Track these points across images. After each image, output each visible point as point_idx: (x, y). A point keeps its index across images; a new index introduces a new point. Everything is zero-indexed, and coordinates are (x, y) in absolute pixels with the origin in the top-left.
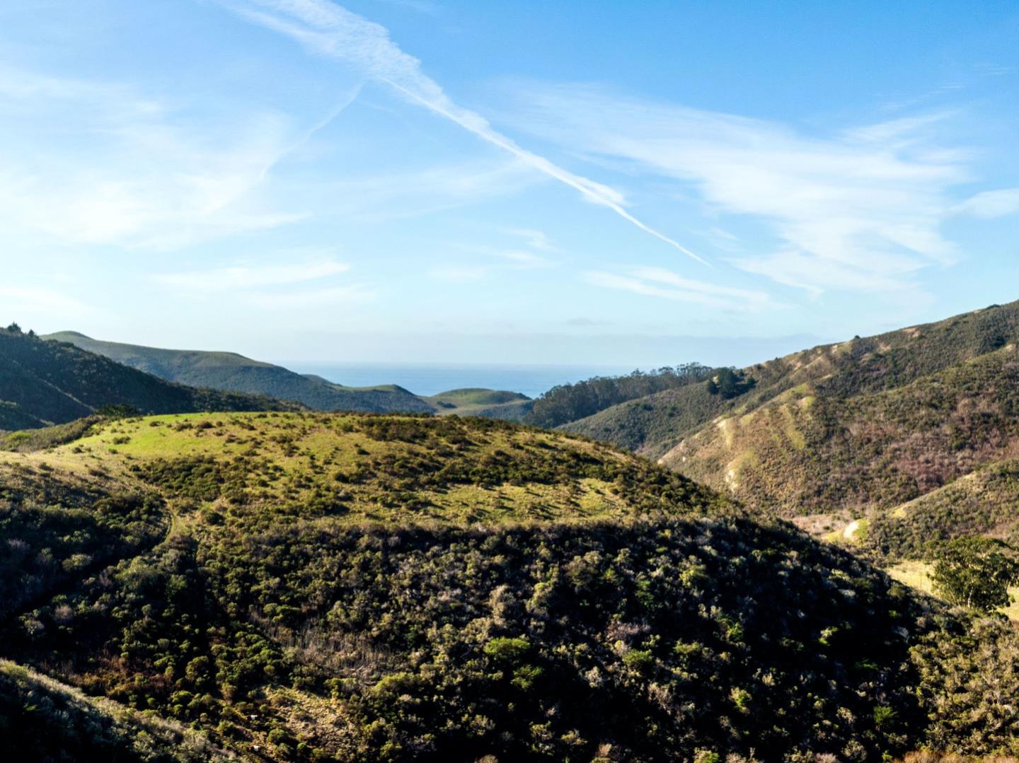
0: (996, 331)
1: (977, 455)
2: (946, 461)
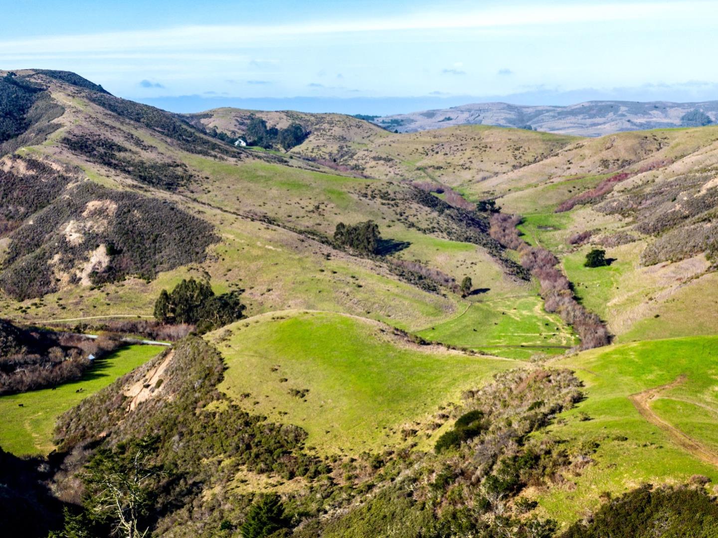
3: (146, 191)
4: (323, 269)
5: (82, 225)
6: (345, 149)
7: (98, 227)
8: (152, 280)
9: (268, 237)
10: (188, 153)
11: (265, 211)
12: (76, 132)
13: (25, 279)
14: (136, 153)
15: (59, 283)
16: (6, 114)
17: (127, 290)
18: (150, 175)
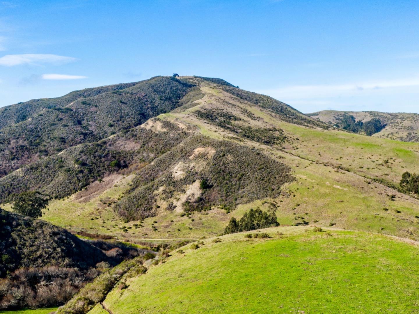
0: (22, 113)
1: (20, 162)
2: (8, 165)
3: (240, 141)
4: (387, 208)
5: (187, 165)
6: (413, 135)
7: (199, 167)
8: (232, 210)
9: (337, 178)
10: (286, 122)
11: (341, 163)
12: (208, 107)
13: (135, 205)
14: (247, 122)
15: (159, 209)
16: (167, 99)
17: (209, 218)
18: (253, 135)
